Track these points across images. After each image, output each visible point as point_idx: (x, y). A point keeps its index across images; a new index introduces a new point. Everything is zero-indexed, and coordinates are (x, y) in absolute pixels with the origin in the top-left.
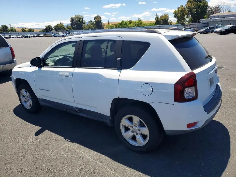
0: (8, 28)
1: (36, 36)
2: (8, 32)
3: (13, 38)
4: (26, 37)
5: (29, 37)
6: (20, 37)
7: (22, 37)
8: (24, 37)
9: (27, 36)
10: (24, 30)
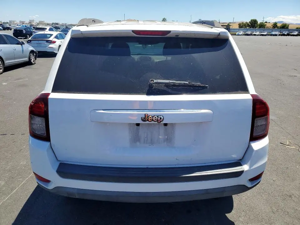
0: (257, 23)
1: (286, 34)
2: (256, 28)
3: (255, 35)
4: (271, 35)
5: (276, 35)
6: (263, 35)
7: (265, 35)
8: (268, 35)
9: (273, 33)
10: (276, 26)
